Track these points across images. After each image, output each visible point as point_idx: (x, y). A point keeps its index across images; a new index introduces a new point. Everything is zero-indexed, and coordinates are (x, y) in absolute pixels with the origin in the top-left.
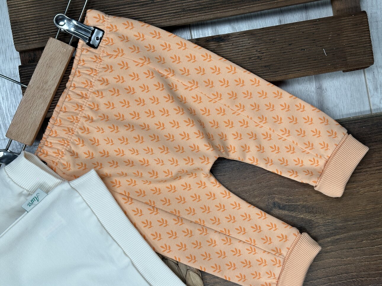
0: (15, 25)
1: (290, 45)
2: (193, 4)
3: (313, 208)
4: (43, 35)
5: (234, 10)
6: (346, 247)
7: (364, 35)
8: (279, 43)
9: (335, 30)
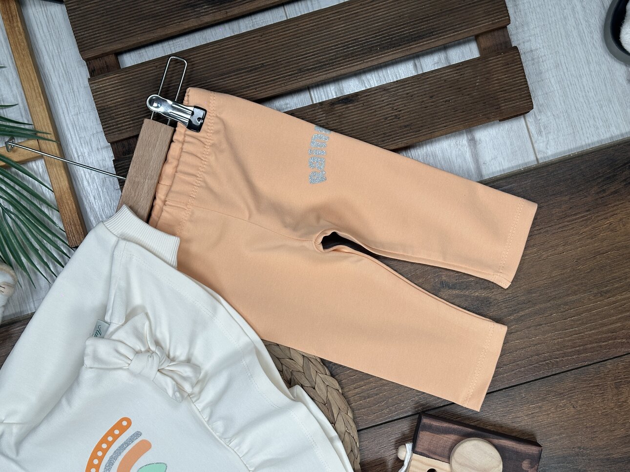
0: (103, 113)
1: (431, 97)
2: (311, 62)
4: (137, 121)
5: (360, 64)
6: (533, 325)
7: (517, 75)
8: (418, 96)
9: (483, 73)
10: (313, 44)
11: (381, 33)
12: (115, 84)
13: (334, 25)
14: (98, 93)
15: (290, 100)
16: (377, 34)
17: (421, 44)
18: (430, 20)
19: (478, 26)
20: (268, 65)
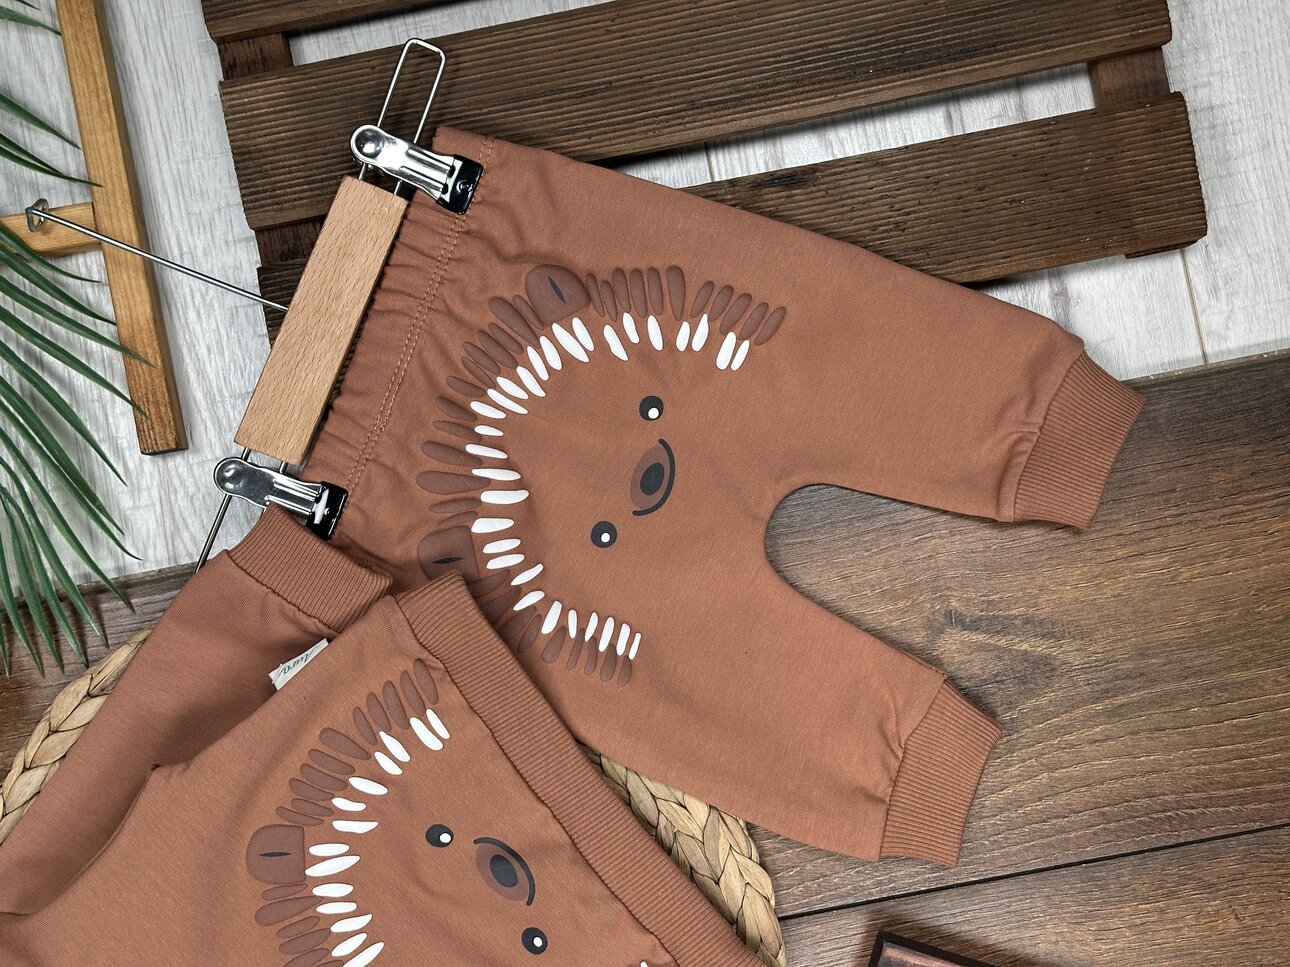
1: (981, 189)
2: (717, 89)
3: (1053, 624)
5: (828, 101)
6: (1144, 728)
7: (1177, 157)
8: (950, 185)
9: (1100, 146)
10: (725, 48)
11: (880, 37)
12: (277, 97)
13: (777, 9)
14: (238, 116)
15: (663, 170)
16: (872, 38)
17: (968, 68)
18: (992, 16)
19: (1098, 40)
20: (622, 86)
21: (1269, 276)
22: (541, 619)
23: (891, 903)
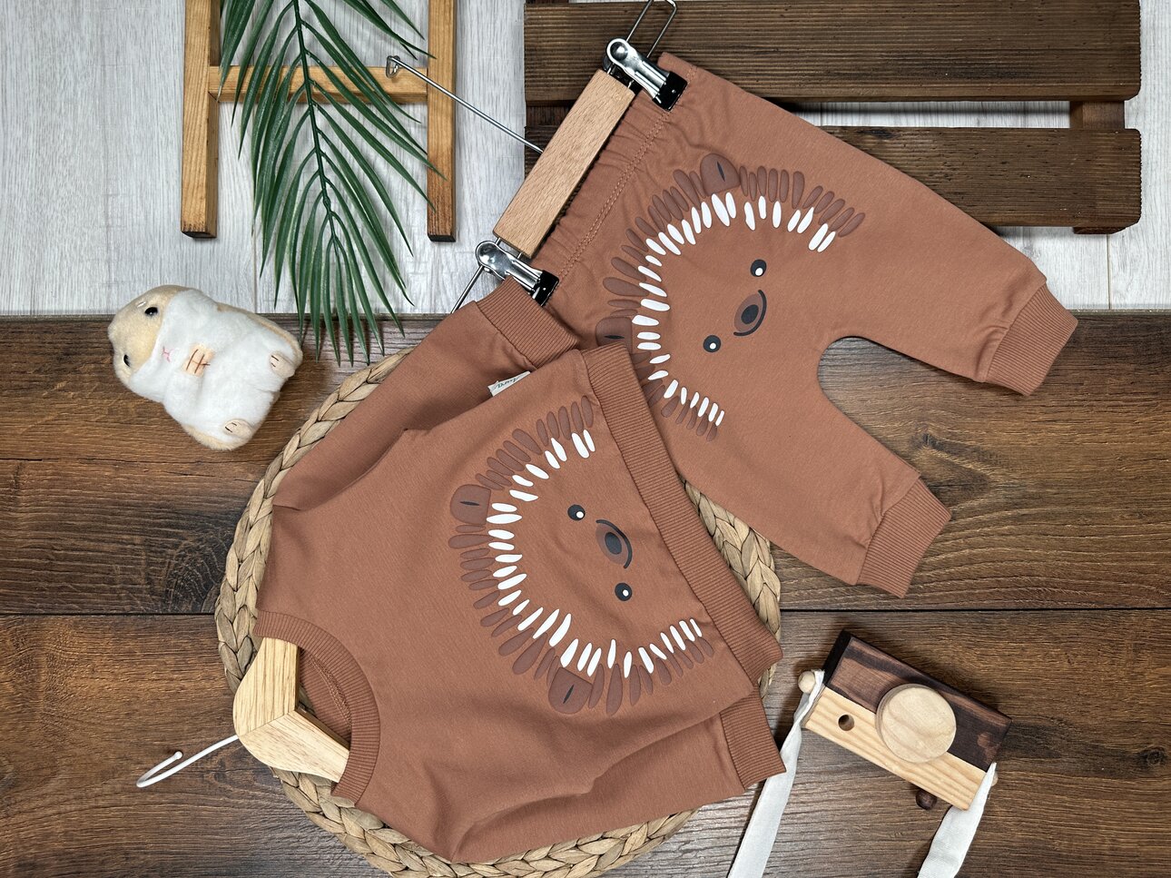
6: (1035, 532)
7: (1130, 168)
8: (984, 157)
12: (560, 19)
13: (894, 23)
14: (534, 26)
16: (952, 53)
18: (1030, 55)
20: (786, 52)
21: (1158, 262)
22: (664, 389)
23: (853, 614)
